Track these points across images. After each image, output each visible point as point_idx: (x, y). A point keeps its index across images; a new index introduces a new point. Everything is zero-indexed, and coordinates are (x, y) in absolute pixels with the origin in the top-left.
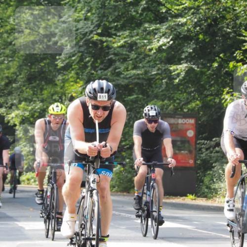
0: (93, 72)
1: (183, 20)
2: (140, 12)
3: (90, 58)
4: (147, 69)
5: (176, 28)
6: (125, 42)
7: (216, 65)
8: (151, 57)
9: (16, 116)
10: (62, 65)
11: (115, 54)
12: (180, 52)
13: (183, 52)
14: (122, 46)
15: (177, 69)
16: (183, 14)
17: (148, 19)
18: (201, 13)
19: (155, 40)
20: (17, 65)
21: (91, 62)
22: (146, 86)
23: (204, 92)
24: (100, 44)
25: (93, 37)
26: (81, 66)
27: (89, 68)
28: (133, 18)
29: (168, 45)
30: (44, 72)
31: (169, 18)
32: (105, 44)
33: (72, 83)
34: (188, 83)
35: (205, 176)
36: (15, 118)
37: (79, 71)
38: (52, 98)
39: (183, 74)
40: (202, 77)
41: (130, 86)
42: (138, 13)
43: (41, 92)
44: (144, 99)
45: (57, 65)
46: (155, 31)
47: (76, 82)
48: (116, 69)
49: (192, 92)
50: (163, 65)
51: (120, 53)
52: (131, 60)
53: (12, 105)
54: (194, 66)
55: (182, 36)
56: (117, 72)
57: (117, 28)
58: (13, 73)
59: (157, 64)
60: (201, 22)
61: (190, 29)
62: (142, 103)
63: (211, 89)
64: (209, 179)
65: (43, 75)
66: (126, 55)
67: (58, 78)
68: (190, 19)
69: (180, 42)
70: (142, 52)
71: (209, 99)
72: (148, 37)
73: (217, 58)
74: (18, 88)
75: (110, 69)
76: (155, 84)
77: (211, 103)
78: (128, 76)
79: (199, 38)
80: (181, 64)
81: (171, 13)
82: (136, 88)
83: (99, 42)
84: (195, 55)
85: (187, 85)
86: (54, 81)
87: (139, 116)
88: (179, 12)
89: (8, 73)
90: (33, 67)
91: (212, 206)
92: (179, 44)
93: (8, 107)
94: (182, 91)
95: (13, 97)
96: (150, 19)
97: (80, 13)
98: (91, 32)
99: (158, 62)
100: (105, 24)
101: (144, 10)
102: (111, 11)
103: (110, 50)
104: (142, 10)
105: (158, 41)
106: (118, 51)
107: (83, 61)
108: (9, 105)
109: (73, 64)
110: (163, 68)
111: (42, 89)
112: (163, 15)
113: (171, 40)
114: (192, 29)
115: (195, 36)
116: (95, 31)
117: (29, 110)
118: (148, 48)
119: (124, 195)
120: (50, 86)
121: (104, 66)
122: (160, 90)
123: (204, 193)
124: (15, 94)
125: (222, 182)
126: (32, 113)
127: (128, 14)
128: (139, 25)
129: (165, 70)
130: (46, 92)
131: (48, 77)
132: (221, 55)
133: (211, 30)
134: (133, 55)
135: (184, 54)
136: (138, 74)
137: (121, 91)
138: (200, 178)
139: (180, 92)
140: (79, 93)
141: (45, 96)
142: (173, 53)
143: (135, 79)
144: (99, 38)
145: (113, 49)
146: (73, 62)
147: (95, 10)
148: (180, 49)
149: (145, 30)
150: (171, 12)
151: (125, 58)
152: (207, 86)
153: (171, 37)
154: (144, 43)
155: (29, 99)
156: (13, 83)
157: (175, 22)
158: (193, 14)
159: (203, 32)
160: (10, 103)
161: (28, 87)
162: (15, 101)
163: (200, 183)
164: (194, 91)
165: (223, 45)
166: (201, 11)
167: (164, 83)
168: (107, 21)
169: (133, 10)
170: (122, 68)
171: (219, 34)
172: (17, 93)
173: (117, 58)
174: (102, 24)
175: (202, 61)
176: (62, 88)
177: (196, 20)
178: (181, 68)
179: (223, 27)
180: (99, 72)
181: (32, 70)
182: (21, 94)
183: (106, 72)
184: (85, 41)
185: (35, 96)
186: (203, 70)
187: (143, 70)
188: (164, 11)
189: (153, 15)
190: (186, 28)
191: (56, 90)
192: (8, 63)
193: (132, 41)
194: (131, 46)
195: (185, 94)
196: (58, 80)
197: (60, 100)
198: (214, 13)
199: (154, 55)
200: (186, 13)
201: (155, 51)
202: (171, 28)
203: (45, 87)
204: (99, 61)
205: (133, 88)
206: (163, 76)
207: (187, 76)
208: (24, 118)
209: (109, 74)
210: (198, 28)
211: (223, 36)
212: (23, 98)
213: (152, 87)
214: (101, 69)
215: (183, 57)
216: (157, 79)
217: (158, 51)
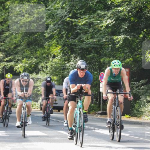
0: (67, 40)
1: (121, 9)
2: (95, 4)
3: (65, 32)
4: (100, 38)
5: (117, 13)
6: (86, 22)
7: (141, 36)
8: (102, 31)
9: (21, 67)
10: (48, 36)
11: (80, 29)
12: (119, 28)
13: (121, 28)
14: (84, 25)
15: (118, 39)
16: (121, 5)
17: (100, 8)
18: (132, 4)
19: (105, 21)
20: (20, 36)
21: (65, 34)
22: (99, 49)
23: (134, 52)
24: (71, 23)
25: (67, 19)
26: (59, 36)
27: (64, 38)
28: (91, 7)
29: (112, 24)
30: (37, 40)
31: (113, 8)
32: (74, 23)
33: (54, 47)
34: (125, 47)
35: (135, 104)
36: (20, 68)
37: (58, 40)
38: (42, 56)
39: (121, 42)
40: (133, 43)
41: (90, 49)
42: (93, 4)
43: (36, 52)
44: (98, 57)
45: (45, 36)
46: (104, 15)
47: (57, 47)
48: (81, 38)
49: (127, 53)
50: (110, 36)
51: (83, 29)
52: (90, 33)
54: (128, 37)
55: (121, 18)
56: (82, 40)
57: (81, 13)
58: (19, 41)
59: (105, 36)
60: (132, 10)
61: (126, 14)
62: (97, 59)
63: (139, 51)
64: (138, 105)
65: (36, 42)
66: (86, 30)
68: (126, 8)
69: (120, 22)
70: (96, 28)
71: (137, 57)
72: (100, 19)
73: (142, 32)
74: (22, 50)
75: (77, 39)
76: (104, 48)
77: (139, 59)
78: (88, 43)
79: (131, 20)
80: (120, 35)
81: (114, 5)
82: (93, 50)
83: (70, 22)
84: (128, 30)
85: (124, 48)
86: (44, 46)
87: (95, 67)
88: (119, 3)
89: (16, 41)
90: (31, 37)
91: (140, 122)
92: (119, 23)
94: (121, 52)
95: (19, 55)
96: (101, 8)
97: (59, 4)
98: (66, 16)
99: (106, 34)
100: (74, 11)
101: (97, 2)
102: (77, 3)
103: (77, 27)
104: (96, 3)
105: (106, 21)
106: (82, 28)
107: (61, 34)
108: (16, 60)
109: (55, 36)
110: (110, 38)
111: (36, 51)
112: (109, 6)
113: (114, 21)
114: (127, 14)
115: (129, 19)
116: (68, 15)
117: (28, 63)
118: (100, 25)
120: (41, 49)
121: (74, 37)
122: (108, 51)
123: (135, 114)
124: (20, 54)
125: (146, 107)
126: (30, 65)
127: (88, 5)
128: (95, 11)
129: (111, 39)
130: (38, 52)
131: (40, 43)
132: (145, 30)
133: (138, 15)
134: (91, 30)
135: (122, 29)
136: (94, 42)
137: (84, 52)
138: (132, 104)
139: (119, 53)
140: (59, 53)
141: (38, 55)
142: (115, 29)
143: (92, 44)
144: (70, 19)
145: (79, 26)
146: (55, 34)
147: (68, 3)
149: (98, 15)
150: (114, 3)
151: (86, 32)
152: (136, 49)
153: (114, 19)
154: (98, 22)
155: (28, 57)
156: (19, 47)
157: (116, 10)
158: (127, 5)
159: (133, 16)
160: (17, 59)
161: (28, 49)
162: (20, 58)
163: (133, 107)
164: (128, 52)
165: (145, 24)
166: (132, 3)
167: (110, 47)
168: (75, 9)
169: (91, 3)
170: (85, 38)
171: (143, 17)
173: (81, 31)
174: (72, 11)
175: (133, 33)
176: (48, 50)
177: (129, 9)
178: (120, 38)
179: (146, 13)
180: (71, 40)
181: (30, 39)
182: (23, 53)
183: (75, 40)
184: (62, 21)
185: (32, 55)
186: (134, 39)
187: (97, 39)
188: (109, 3)
189: (103, 6)
190: (123, 14)
191: (45, 51)
192: (15, 35)
193: (90, 22)
194: (90, 25)
195: (123, 54)
196: (46, 45)
197: (47, 57)
198: (140, 4)
199: (104, 30)
200: (123, 5)
201: (104, 28)
202: (114, 14)
203: (38, 50)
204: (70, 34)
205: (91, 50)
206: (110, 43)
207: (124, 43)
208: (25, 68)
209: (76, 41)
210: (130, 14)
211: (146, 18)
212: (25, 56)
213: (103, 50)
214: (72, 38)
215: (121, 31)
216: (106, 45)
217: (106, 28)
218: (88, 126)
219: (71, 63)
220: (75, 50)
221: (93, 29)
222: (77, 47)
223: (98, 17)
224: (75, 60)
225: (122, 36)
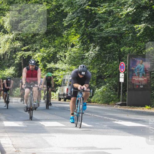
0: (86, 29)
3: (84, 20)
4: (120, 27)
5: (138, 1)
6: (106, 10)
8: (122, 20)
9: (39, 56)
10: (67, 24)
11: (99, 18)
12: (140, 16)
13: (142, 16)
14: (104, 13)
15: (139, 27)
19: (125, 9)
21: (84, 23)
22: (119, 38)
25: (86, 7)
26: (78, 25)
27: (83, 27)
29: (133, 12)
30: (55, 29)
32: (93, 11)
33: (73, 36)
37: (77, 29)
38: (61, 45)
39: (142, 31)
41: (109, 38)
43: (54, 42)
44: (118, 46)
45: (63, 25)
46: (124, 3)
47: (75, 36)
48: (100, 27)
49: (148, 41)
50: (130, 25)
51: (102, 17)
52: (110, 21)
53: (36, 49)
54: (149, 25)
55: (142, 6)
56: (101, 29)
57: (101, 1)
59: (126, 24)
61: (147, 2)
62: (116, 48)
65: (55, 31)
66: (106, 18)
67: (64, 33)
69: (140, 10)
70: (116, 17)
72: (120, 7)
74: (40, 39)
75: (96, 27)
76: (125, 37)
78: (108, 32)
79: (152, 8)
80: (141, 24)
82: (113, 39)
83: (89, 10)
84: (149, 19)
85: (145, 37)
86: (62, 35)
87: (115, 57)
90: (49, 26)
92: (140, 12)
93: (33, 50)
95: (37, 44)
98: (85, 4)
103: (96, 15)
105: (127, 9)
106: (101, 16)
107: (79, 22)
109: (74, 24)
111: (54, 40)
113: (135, 9)
115: (150, 7)
116: (87, 3)
117: (47, 52)
118: (120, 14)
119: (106, 106)
120: (60, 38)
121: (93, 25)
122: (128, 40)
126: (48, 55)
129: (131, 27)
130: (57, 41)
131: (58, 32)
134: (111, 19)
136: (114, 30)
137: (103, 41)
139: (140, 42)
140: (77, 42)
141: (56, 44)
142: (136, 17)
143: (112, 33)
144: (90, 8)
145: (98, 15)
146: (74, 23)
148: (140, 15)
149: (118, 3)
151: (106, 20)
153: (135, 7)
154: (118, 10)
155: (46, 46)
156: (37, 36)
161: (46, 38)
162: (38, 47)
163: (153, 98)
167: (130, 36)
170: (104, 26)
172: (39, 42)
173: (101, 20)
176: (67, 39)
178: (141, 27)
180: (90, 29)
181: (48, 28)
182: (41, 42)
183: (94, 29)
184: (81, 9)
185: (50, 44)
187: (117, 27)
190: (144, 2)
191: (63, 40)
193: (110, 10)
194: (110, 13)
195: (143, 43)
196: (64, 34)
197: (66, 47)
199: (124, 18)
201: (124, 16)
202: (134, 1)
203: (56, 39)
204: (89, 22)
205: (111, 39)
206: (130, 31)
207: (145, 31)
208: (43, 57)
209: (96, 30)
210: (152, 1)
212: (43, 45)
213: (123, 38)
214: (91, 27)
215: (142, 19)
216: (126, 34)
217: (126, 16)
218: (108, 117)
219: (90, 52)
220: (94, 39)
221: (112, 18)
222: (97, 36)
223: (118, 5)
224: (95, 49)
225: (142, 24)
